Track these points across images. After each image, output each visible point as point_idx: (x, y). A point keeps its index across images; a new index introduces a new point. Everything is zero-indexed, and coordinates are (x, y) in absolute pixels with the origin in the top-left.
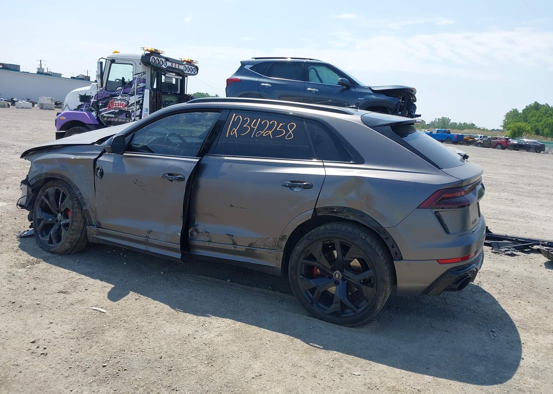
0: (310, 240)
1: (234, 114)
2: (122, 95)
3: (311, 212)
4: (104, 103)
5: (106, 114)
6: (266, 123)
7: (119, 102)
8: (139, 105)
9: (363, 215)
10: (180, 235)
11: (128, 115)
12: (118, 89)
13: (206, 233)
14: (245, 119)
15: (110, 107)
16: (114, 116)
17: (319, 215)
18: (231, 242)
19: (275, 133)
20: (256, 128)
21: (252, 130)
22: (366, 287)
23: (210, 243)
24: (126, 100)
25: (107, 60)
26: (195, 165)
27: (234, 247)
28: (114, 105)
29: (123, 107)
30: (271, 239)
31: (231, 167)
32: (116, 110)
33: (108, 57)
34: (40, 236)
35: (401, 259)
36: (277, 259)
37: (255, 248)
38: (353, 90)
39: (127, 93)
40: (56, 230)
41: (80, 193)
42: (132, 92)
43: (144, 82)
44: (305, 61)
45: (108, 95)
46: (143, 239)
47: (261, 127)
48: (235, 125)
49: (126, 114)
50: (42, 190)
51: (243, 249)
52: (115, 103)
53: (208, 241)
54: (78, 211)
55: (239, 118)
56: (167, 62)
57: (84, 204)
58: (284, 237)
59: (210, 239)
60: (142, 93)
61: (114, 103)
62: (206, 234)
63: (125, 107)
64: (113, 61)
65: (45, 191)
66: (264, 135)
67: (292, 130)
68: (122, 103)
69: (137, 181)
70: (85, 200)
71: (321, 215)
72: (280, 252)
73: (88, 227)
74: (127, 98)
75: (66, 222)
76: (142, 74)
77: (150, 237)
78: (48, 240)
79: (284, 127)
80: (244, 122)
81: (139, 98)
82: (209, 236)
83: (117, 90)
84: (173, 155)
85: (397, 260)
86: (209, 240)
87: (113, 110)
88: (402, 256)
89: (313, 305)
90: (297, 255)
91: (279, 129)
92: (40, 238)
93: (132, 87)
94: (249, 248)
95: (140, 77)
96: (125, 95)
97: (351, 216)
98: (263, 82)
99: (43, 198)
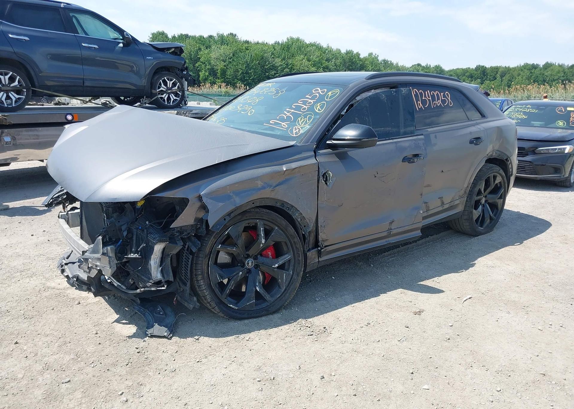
3: (485, 159)
20: (431, 99)
21: (429, 101)
23: (428, 211)
27: (442, 207)
34: (231, 305)
36: (463, 204)
37: (454, 202)
41: (300, 214)
44: (62, 5)
51: (448, 206)
57: (305, 226)
58: (470, 184)
62: (425, 204)
66: (438, 105)
67: (449, 98)
70: (308, 221)
72: (465, 198)
73: (309, 254)
75: (284, 261)
77: (392, 228)
78: (253, 303)
82: (427, 206)
91: (443, 98)
94: (451, 203)
98: (12, 34)
99: (219, 247)
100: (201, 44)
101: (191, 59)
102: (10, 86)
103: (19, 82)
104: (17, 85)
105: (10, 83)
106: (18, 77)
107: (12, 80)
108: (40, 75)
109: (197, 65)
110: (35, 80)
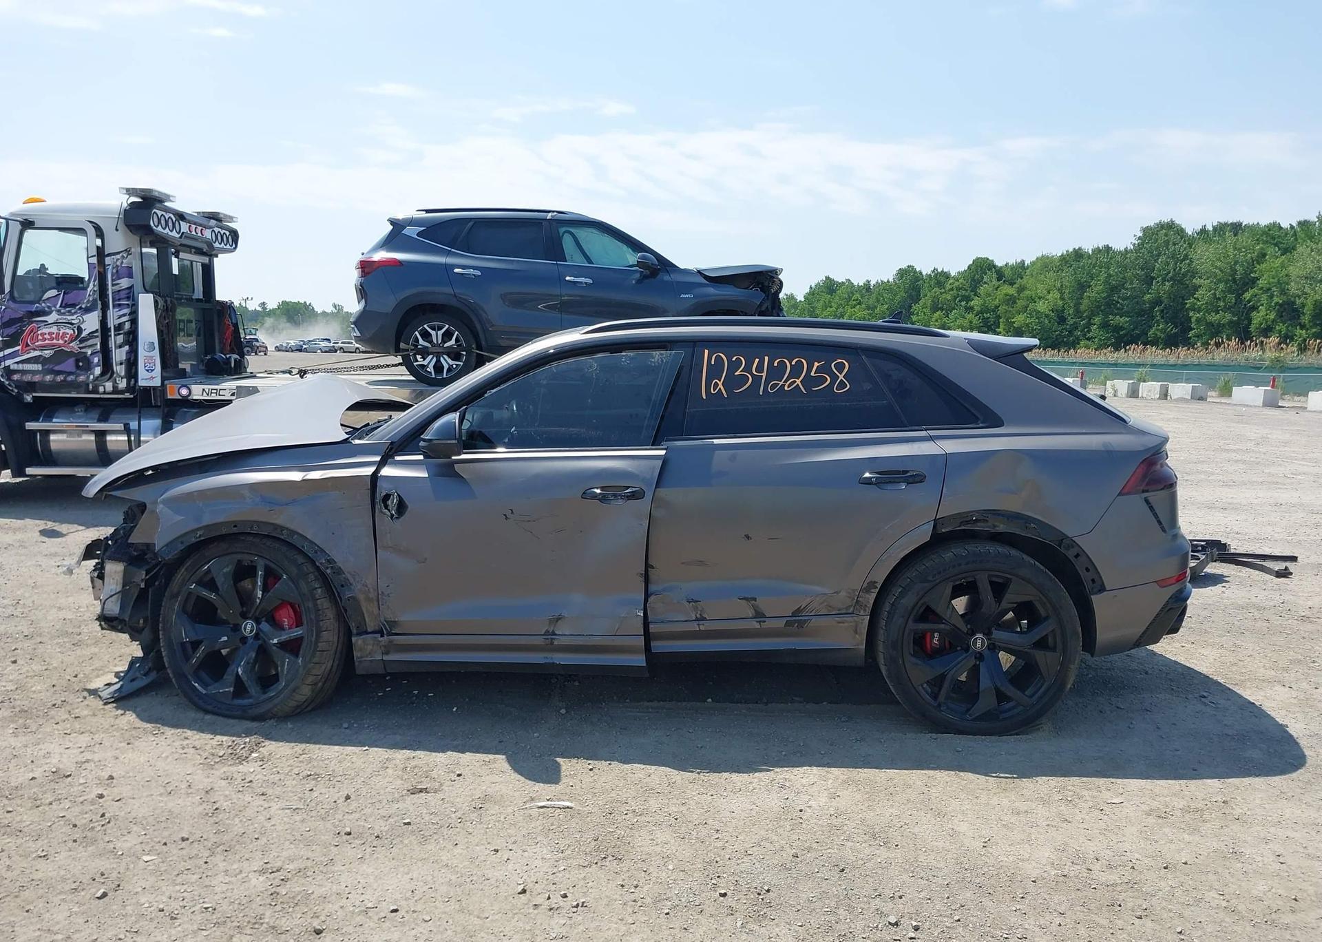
0: (929, 581)
1: (706, 351)
2: (58, 311)
3: (930, 527)
4: (7, 336)
5: (18, 363)
6: (782, 364)
7: (54, 329)
8: (122, 336)
9: (1027, 520)
10: (642, 615)
11: (81, 364)
12: (47, 295)
13: (690, 602)
14: (734, 359)
15: (27, 345)
16: (40, 369)
17: (944, 531)
18: (751, 613)
19: (808, 381)
20: (764, 374)
21: (757, 380)
22: (1045, 654)
23: (701, 622)
24: (72, 324)
25: (10, 221)
26: (660, 463)
27: (760, 622)
28: (40, 337)
29: (66, 341)
30: (843, 594)
31: (733, 459)
32: (46, 352)
33: (12, 214)
34: (196, 685)
35: (1102, 589)
36: (856, 632)
37: (806, 618)
38: (666, 278)
39: (73, 305)
40: (252, 661)
41: (331, 561)
42: (88, 301)
43: (130, 276)
44: (549, 216)
45: (20, 314)
46: (539, 641)
47: (776, 373)
48: (714, 371)
49: (77, 361)
50: (186, 569)
51: (781, 624)
52: (41, 334)
53: (697, 620)
54: (325, 604)
55: (719, 359)
56: (181, 222)
57: (342, 586)
58: (872, 584)
59: (700, 615)
60: (128, 304)
61: (39, 332)
62: (691, 604)
63: (72, 341)
64: (27, 224)
65: (199, 568)
66: (786, 388)
67: (844, 374)
68: (61, 332)
69: (512, 513)
70: (349, 576)
71: (947, 530)
72: (862, 617)
73: (357, 640)
74: (75, 319)
75: (290, 637)
76: (123, 256)
77: (557, 632)
78: (229, 691)
79: (824, 369)
80: (734, 366)
81: (120, 317)
82: (697, 608)
83: (43, 299)
84: (594, 448)
85: (1096, 593)
86: (698, 616)
87: (37, 353)
88: (1106, 584)
89: (942, 709)
90: (903, 617)
91: (815, 373)
92: (198, 690)
93: (89, 289)
94: (794, 618)
95: (118, 263)
96: (69, 311)
97: (1002, 526)
98: (459, 267)
99: (193, 587)
100: (1270, 243)
101: (1234, 281)
102: (443, 346)
103: (457, 340)
104: (454, 345)
105: (444, 341)
106: (457, 333)
107: (447, 336)
108: (490, 329)
109: (1247, 296)
110: (481, 336)
